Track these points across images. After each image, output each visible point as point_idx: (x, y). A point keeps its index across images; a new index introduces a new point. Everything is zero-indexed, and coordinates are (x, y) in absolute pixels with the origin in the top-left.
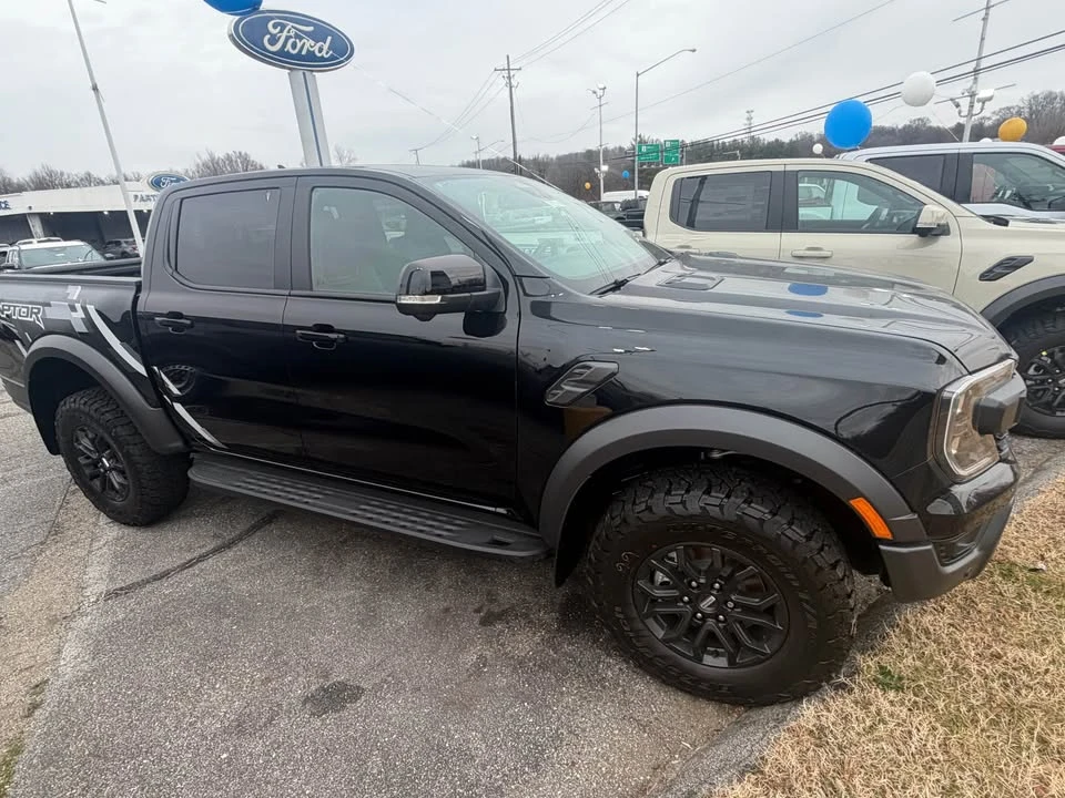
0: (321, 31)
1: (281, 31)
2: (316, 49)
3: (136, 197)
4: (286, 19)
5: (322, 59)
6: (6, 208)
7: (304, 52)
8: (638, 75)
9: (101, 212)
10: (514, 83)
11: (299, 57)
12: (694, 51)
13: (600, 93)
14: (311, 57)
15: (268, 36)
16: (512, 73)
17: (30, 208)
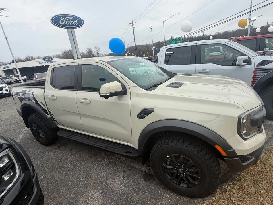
0: (75, 18)
1: (64, 19)
2: (74, 23)
3: (39, 63)
4: (65, 16)
5: (75, 25)
6: (8, 68)
7: (70, 24)
8: (164, 22)
9: (34, 67)
10: (134, 27)
11: (69, 25)
12: (179, 14)
13: (151, 27)
14: (72, 25)
15: (61, 21)
16: (133, 24)
17: (13, 67)
